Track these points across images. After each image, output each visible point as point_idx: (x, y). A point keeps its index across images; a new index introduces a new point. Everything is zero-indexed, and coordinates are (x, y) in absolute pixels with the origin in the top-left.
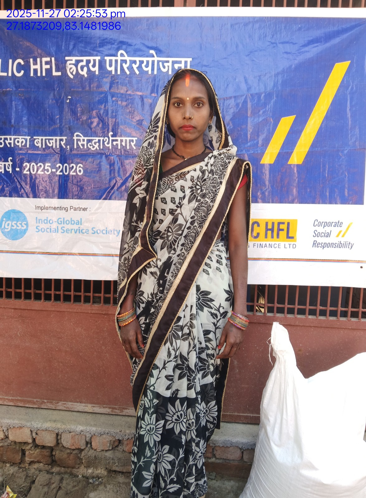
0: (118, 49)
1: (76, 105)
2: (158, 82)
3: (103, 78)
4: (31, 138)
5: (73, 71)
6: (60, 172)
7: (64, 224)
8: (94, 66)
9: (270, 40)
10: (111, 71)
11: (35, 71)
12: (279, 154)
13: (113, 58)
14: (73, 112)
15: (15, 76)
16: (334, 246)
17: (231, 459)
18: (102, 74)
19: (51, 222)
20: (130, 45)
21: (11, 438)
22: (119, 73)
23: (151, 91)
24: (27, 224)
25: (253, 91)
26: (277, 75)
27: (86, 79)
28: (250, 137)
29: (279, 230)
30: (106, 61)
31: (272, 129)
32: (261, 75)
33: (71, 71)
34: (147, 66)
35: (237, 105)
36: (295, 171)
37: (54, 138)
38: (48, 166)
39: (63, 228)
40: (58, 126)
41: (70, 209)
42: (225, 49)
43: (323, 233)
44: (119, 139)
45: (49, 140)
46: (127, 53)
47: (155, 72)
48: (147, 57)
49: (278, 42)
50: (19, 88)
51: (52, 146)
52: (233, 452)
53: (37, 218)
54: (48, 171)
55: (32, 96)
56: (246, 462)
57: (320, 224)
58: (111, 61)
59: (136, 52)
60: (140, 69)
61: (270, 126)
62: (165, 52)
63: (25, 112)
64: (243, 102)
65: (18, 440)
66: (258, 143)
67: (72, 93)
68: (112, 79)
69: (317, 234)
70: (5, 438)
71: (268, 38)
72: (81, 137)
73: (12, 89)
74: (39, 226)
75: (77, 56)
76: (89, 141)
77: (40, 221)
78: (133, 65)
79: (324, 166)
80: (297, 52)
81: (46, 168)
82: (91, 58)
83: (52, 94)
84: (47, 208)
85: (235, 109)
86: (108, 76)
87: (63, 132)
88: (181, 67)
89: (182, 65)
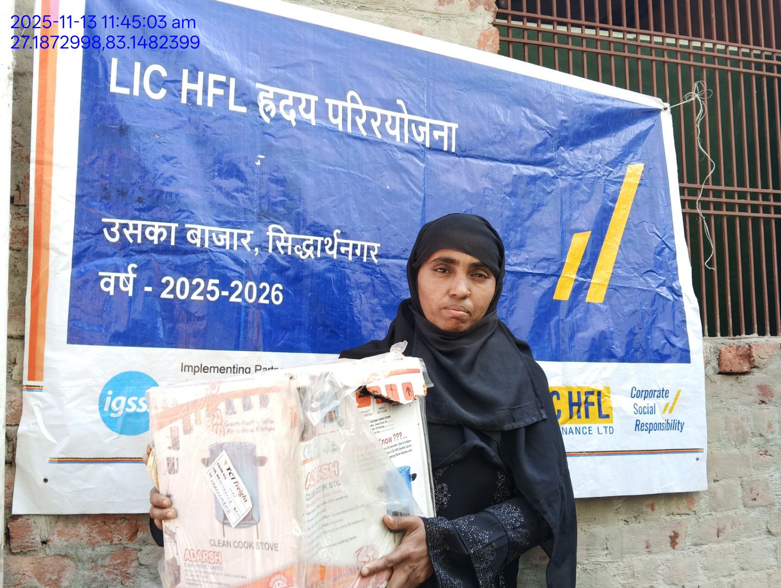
0: (345, 88)
4: (180, 226)
5: (270, 111)
6: (237, 297)
8: (307, 110)
10: (337, 125)
11: (192, 94)
13: (341, 104)
16: (662, 427)
20: (366, 85)
22: (349, 130)
27: (294, 128)
29: (588, 404)
30: (327, 104)
33: (267, 109)
34: (393, 127)
37: (228, 231)
38: (213, 285)
41: (256, 370)
44: (351, 242)
45: (217, 233)
46: (362, 98)
47: (406, 140)
48: (392, 109)
51: (224, 247)
54: (212, 294)
57: (639, 394)
58: (335, 108)
60: (383, 130)
67: (266, 150)
72: (282, 233)
75: (279, 87)
76: (296, 242)
78: (372, 121)
81: (210, 288)
82: (303, 96)
87: (247, 221)
88: (443, 137)
89: (445, 134)
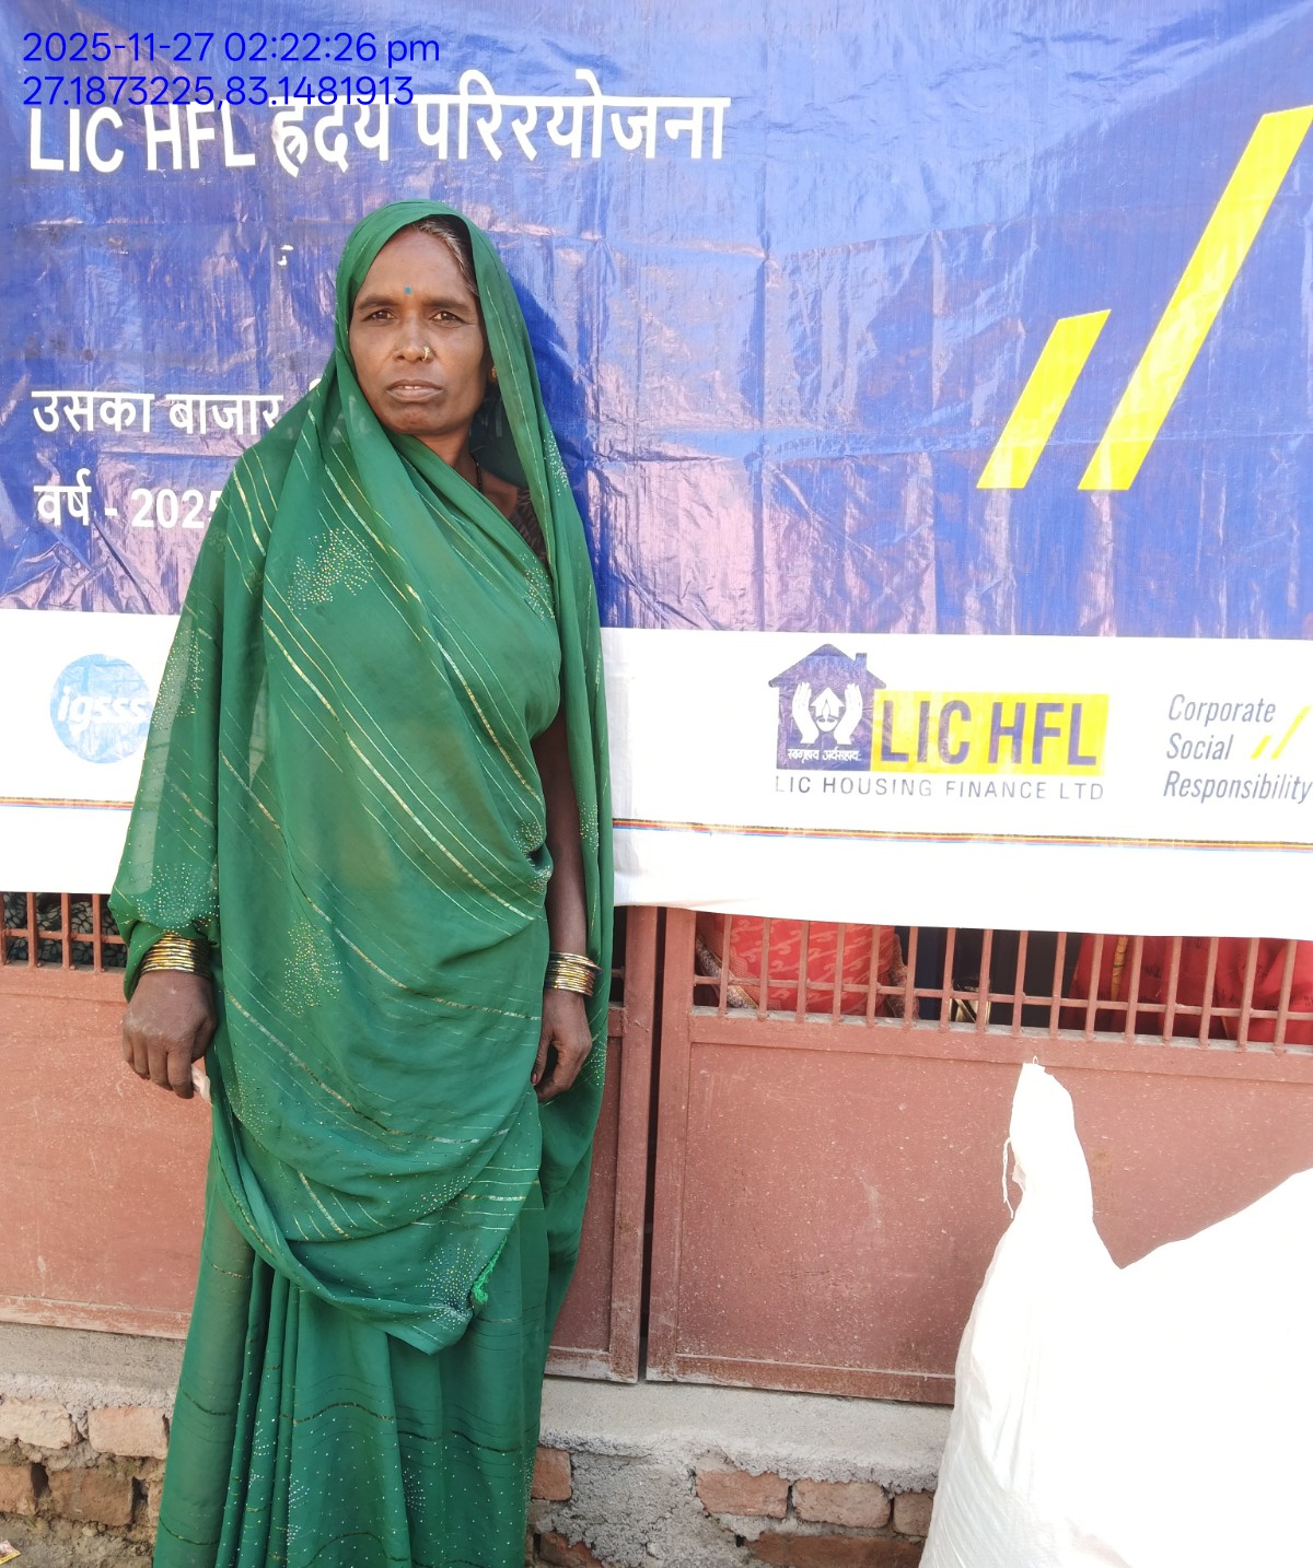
0: (459, 67)
1: (312, 275)
2: (605, 188)
3: (405, 174)
4: (157, 399)
5: (297, 149)
9: (1019, 30)
10: (436, 148)
11: (164, 150)
12: (1047, 456)
14: (301, 306)
15: (95, 172)
16: (1242, 791)
17: (853, 1523)
18: (402, 160)
20: (506, 50)
21: (97, 1442)
22: (463, 154)
23: (580, 220)
25: (954, 221)
26: (1043, 159)
27: (345, 179)
28: (942, 392)
29: (1041, 732)
30: (416, 107)
31: (1022, 362)
32: (983, 161)
33: (291, 149)
34: (565, 129)
35: (895, 272)
36: (1106, 518)
37: (240, 399)
40: (253, 356)
42: (854, 62)
43: (1204, 745)
45: (221, 405)
46: (492, 79)
47: (596, 152)
48: (567, 92)
49: (1048, 35)
50: (110, 214)
51: (233, 429)
52: (858, 1500)
55: (157, 246)
56: (903, 1535)
57: (1193, 711)
58: (433, 111)
59: (529, 76)
60: (541, 139)
61: (1013, 349)
62: (631, 75)
63: (132, 302)
64: (916, 262)
65: (122, 1450)
66: (968, 412)
67: (296, 233)
68: (437, 176)
69: (1180, 749)
70: (77, 1444)
71: (1014, 22)
73: (85, 218)
78: (516, 124)
79: (1213, 497)
80: (1118, 73)
83: (226, 239)
85: (887, 285)
86: (424, 167)
87: (270, 377)
88: (690, 132)
89: (695, 125)
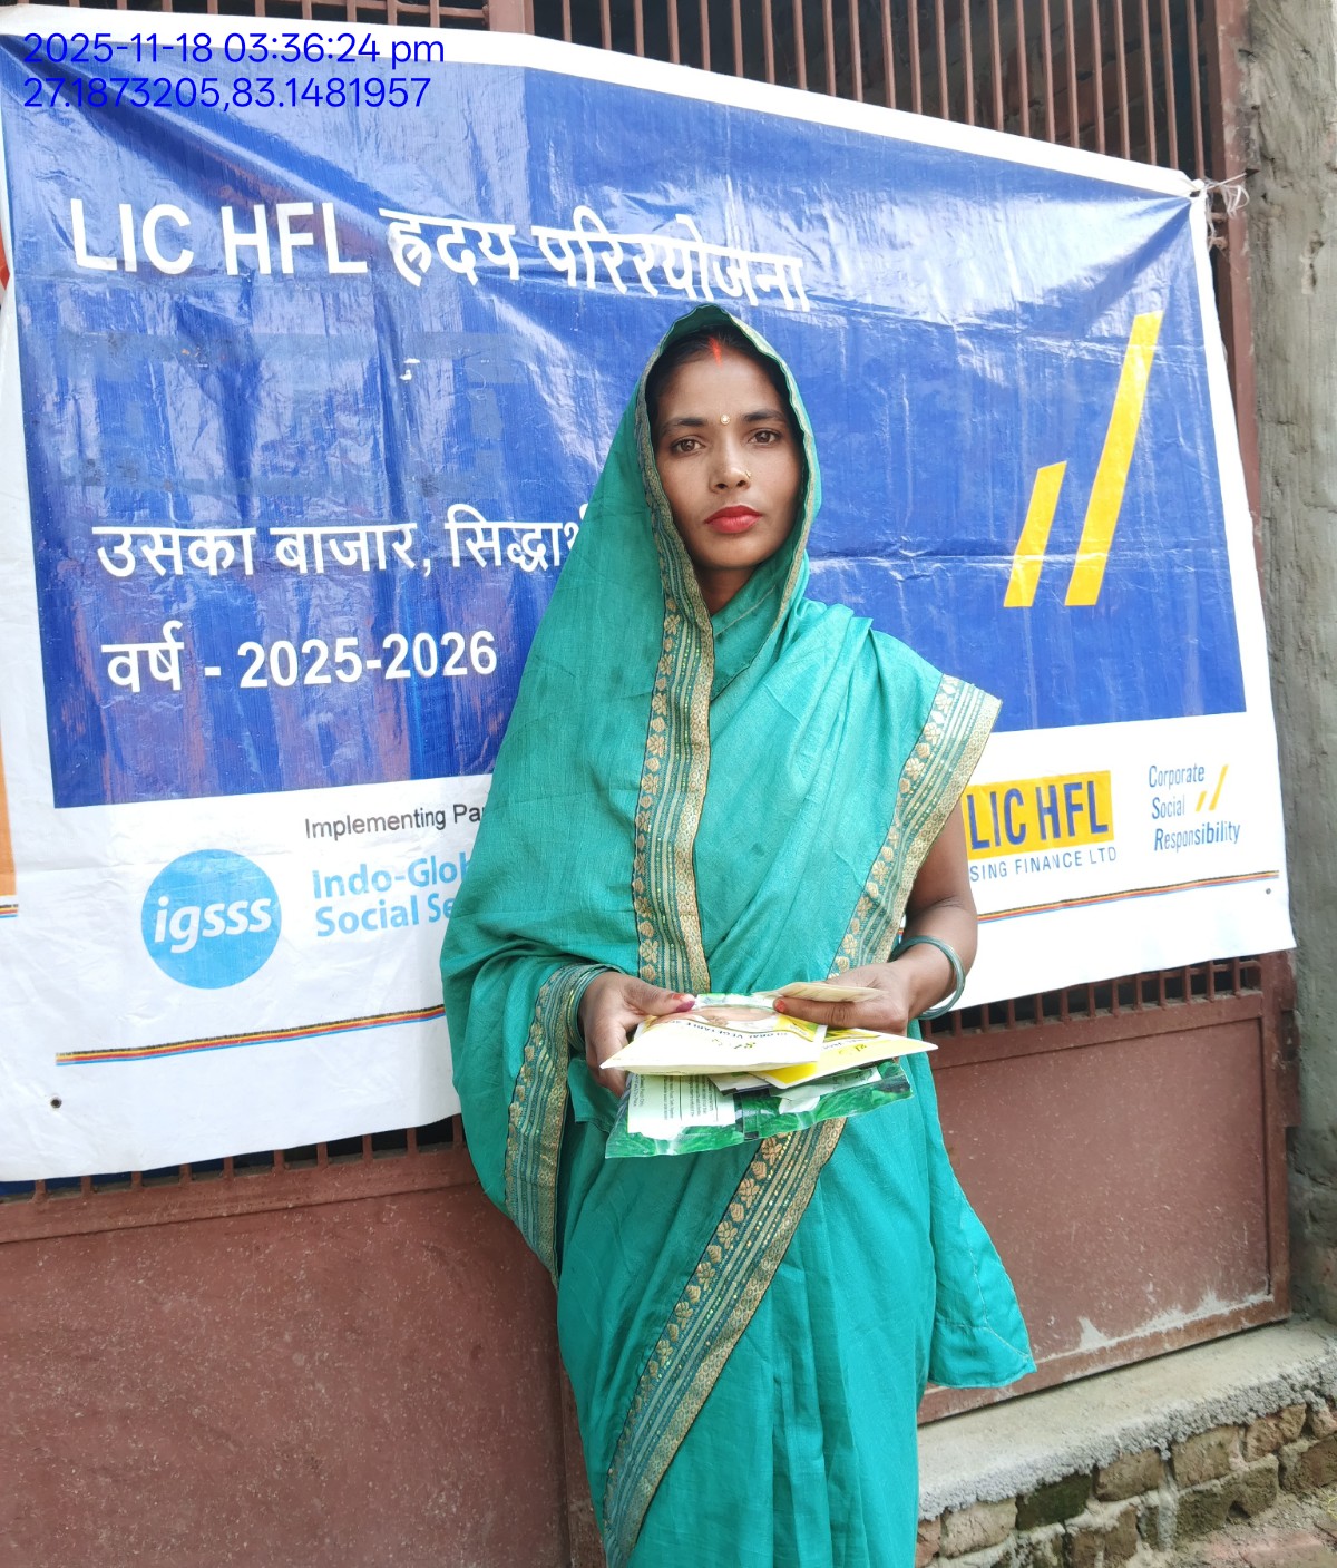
0: (570, 202)
4: (261, 534)
5: (419, 257)
6: (398, 668)
7: (435, 882)
8: (497, 250)
13: (564, 236)
19: (382, 881)
22: (592, 285)
24: (274, 911)
29: (1073, 808)
30: (537, 238)
33: (411, 256)
37: (362, 530)
38: (346, 649)
39: (434, 901)
41: (456, 815)
43: (1171, 805)
45: (341, 538)
47: (709, 296)
51: (358, 566)
53: (316, 875)
54: (347, 666)
57: (1161, 778)
60: (660, 282)
69: (1159, 809)
72: (477, 520)
74: (329, 909)
77: (335, 885)
81: (340, 657)
82: (483, 228)
84: (357, 826)
89: (779, 280)
